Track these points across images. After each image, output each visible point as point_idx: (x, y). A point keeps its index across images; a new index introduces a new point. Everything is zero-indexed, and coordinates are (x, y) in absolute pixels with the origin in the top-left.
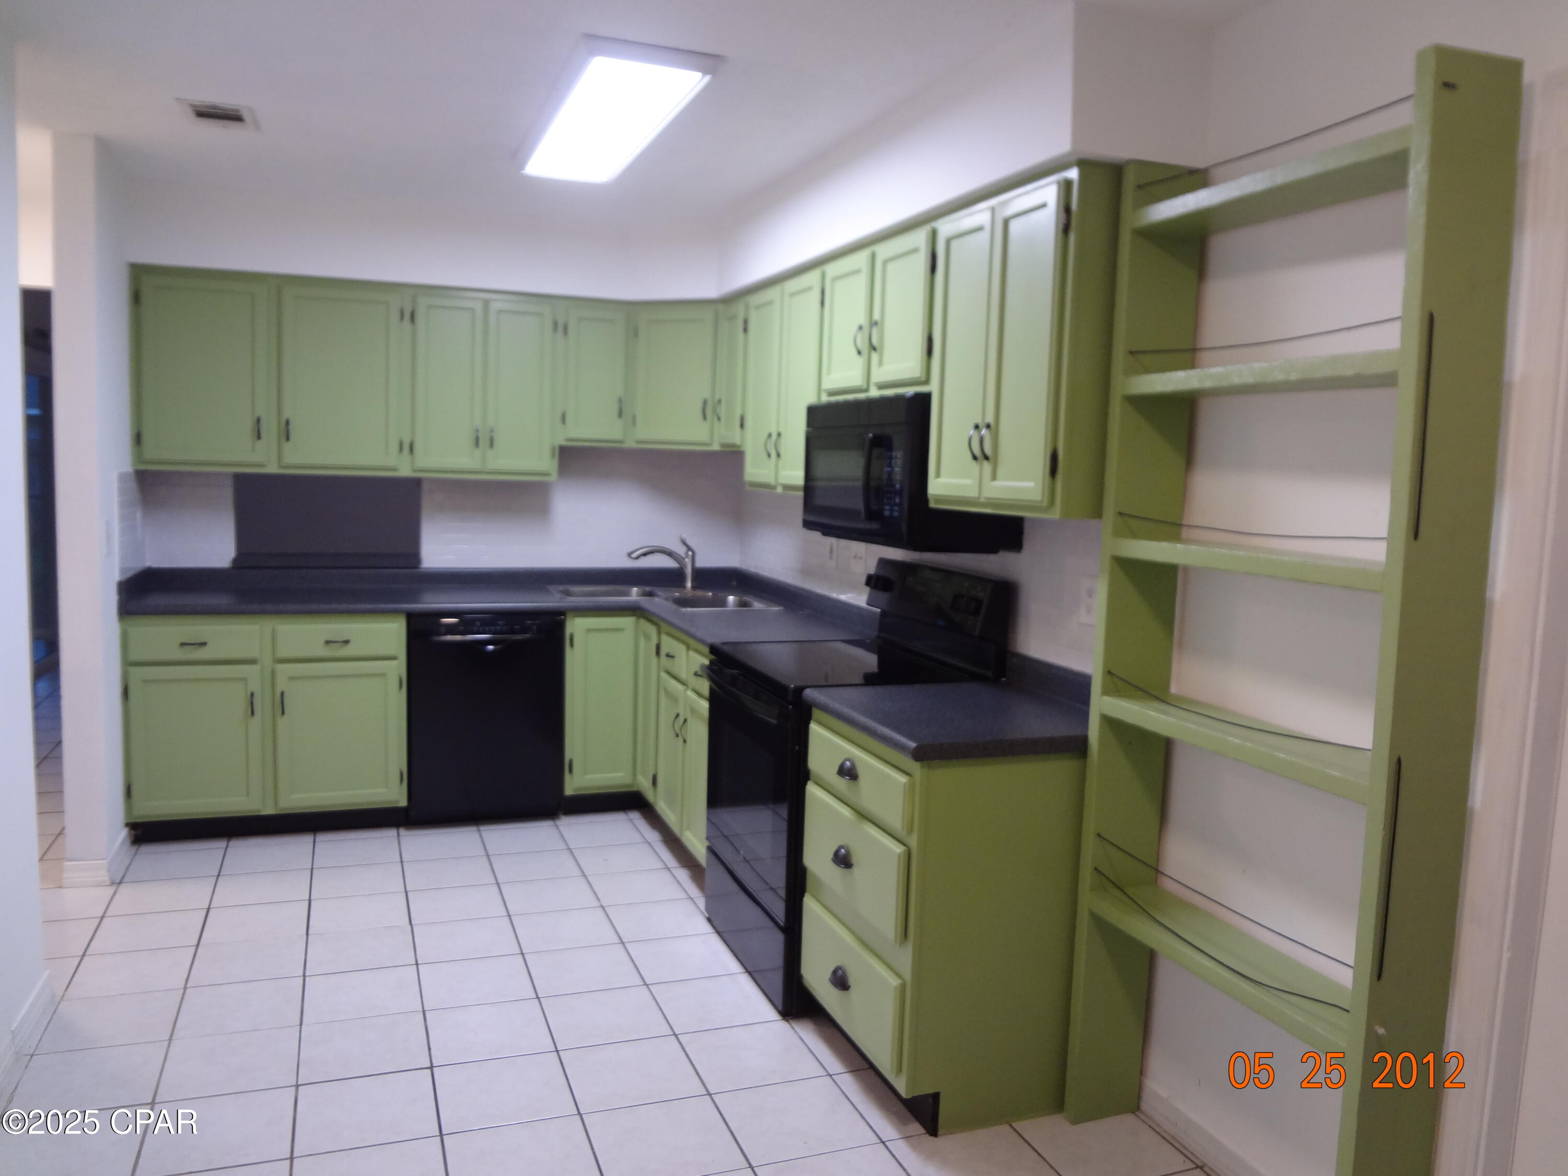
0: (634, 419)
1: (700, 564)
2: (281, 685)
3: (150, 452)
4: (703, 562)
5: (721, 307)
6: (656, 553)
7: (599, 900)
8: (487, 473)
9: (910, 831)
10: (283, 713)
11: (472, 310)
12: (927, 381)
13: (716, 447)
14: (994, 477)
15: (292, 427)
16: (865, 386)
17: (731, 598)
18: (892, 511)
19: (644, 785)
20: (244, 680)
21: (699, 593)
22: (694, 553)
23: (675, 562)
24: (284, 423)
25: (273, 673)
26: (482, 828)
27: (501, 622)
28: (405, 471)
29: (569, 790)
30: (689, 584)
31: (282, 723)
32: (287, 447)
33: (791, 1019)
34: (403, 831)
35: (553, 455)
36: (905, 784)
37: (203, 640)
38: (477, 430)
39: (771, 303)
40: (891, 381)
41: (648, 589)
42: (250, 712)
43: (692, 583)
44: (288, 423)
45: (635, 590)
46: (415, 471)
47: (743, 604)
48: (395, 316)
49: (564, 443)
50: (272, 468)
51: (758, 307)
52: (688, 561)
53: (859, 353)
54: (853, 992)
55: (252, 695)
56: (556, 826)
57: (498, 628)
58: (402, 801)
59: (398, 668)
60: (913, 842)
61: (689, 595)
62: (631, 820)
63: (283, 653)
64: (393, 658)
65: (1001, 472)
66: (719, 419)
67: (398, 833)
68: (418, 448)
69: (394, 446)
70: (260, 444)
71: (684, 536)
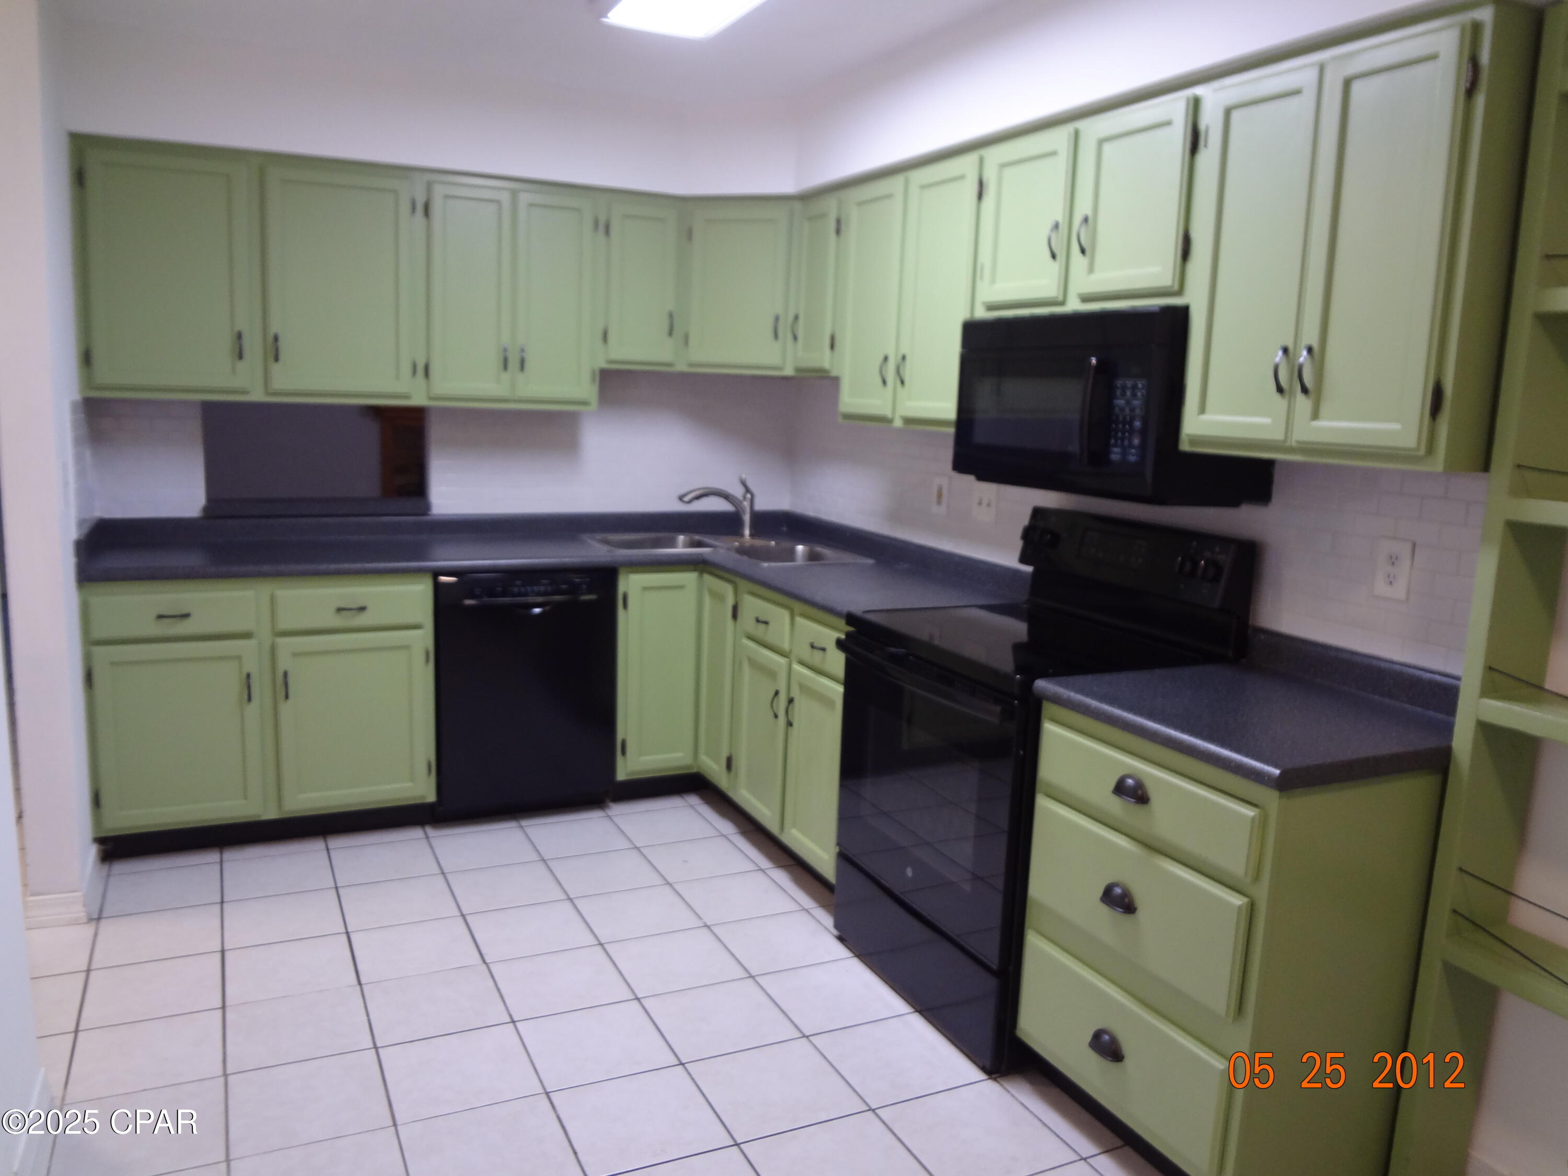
0: (686, 339)
1: (760, 506)
2: (283, 664)
3: (104, 374)
4: (764, 503)
5: (797, 205)
6: (711, 496)
7: (700, 918)
8: (515, 401)
9: (1257, 878)
10: (287, 697)
11: (498, 202)
12: (1180, 292)
13: (789, 371)
14: (1315, 415)
15: (282, 344)
16: (1061, 298)
17: (800, 548)
18: (1124, 454)
19: (714, 769)
20: (239, 658)
21: (759, 542)
22: (752, 495)
23: (731, 505)
24: (270, 339)
25: (273, 650)
26: (524, 823)
27: (544, 581)
28: (418, 400)
29: (621, 775)
30: (747, 532)
31: (286, 709)
32: (276, 368)
33: (999, 1077)
34: (430, 831)
35: (593, 380)
36: (1253, 819)
37: (184, 612)
38: (505, 350)
39: (889, 196)
40: (1113, 292)
41: (697, 537)
42: (246, 697)
43: (751, 531)
44: (276, 339)
45: (681, 538)
46: (430, 398)
47: (813, 557)
48: (405, 208)
49: (604, 365)
50: (257, 396)
51: (860, 204)
52: (746, 504)
53: (1054, 256)
54: (1128, 1061)
55: (248, 676)
56: (609, 817)
57: (542, 588)
58: (431, 797)
59: (424, 639)
60: (1262, 893)
61: (747, 545)
62: (691, 806)
63: (283, 625)
64: (417, 627)
65: (1324, 409)
66: (795, 338)
67: (425, 833)
68: (435, 370)
69: (406, 369)
70: (240, 365)
71: (744, 476)
